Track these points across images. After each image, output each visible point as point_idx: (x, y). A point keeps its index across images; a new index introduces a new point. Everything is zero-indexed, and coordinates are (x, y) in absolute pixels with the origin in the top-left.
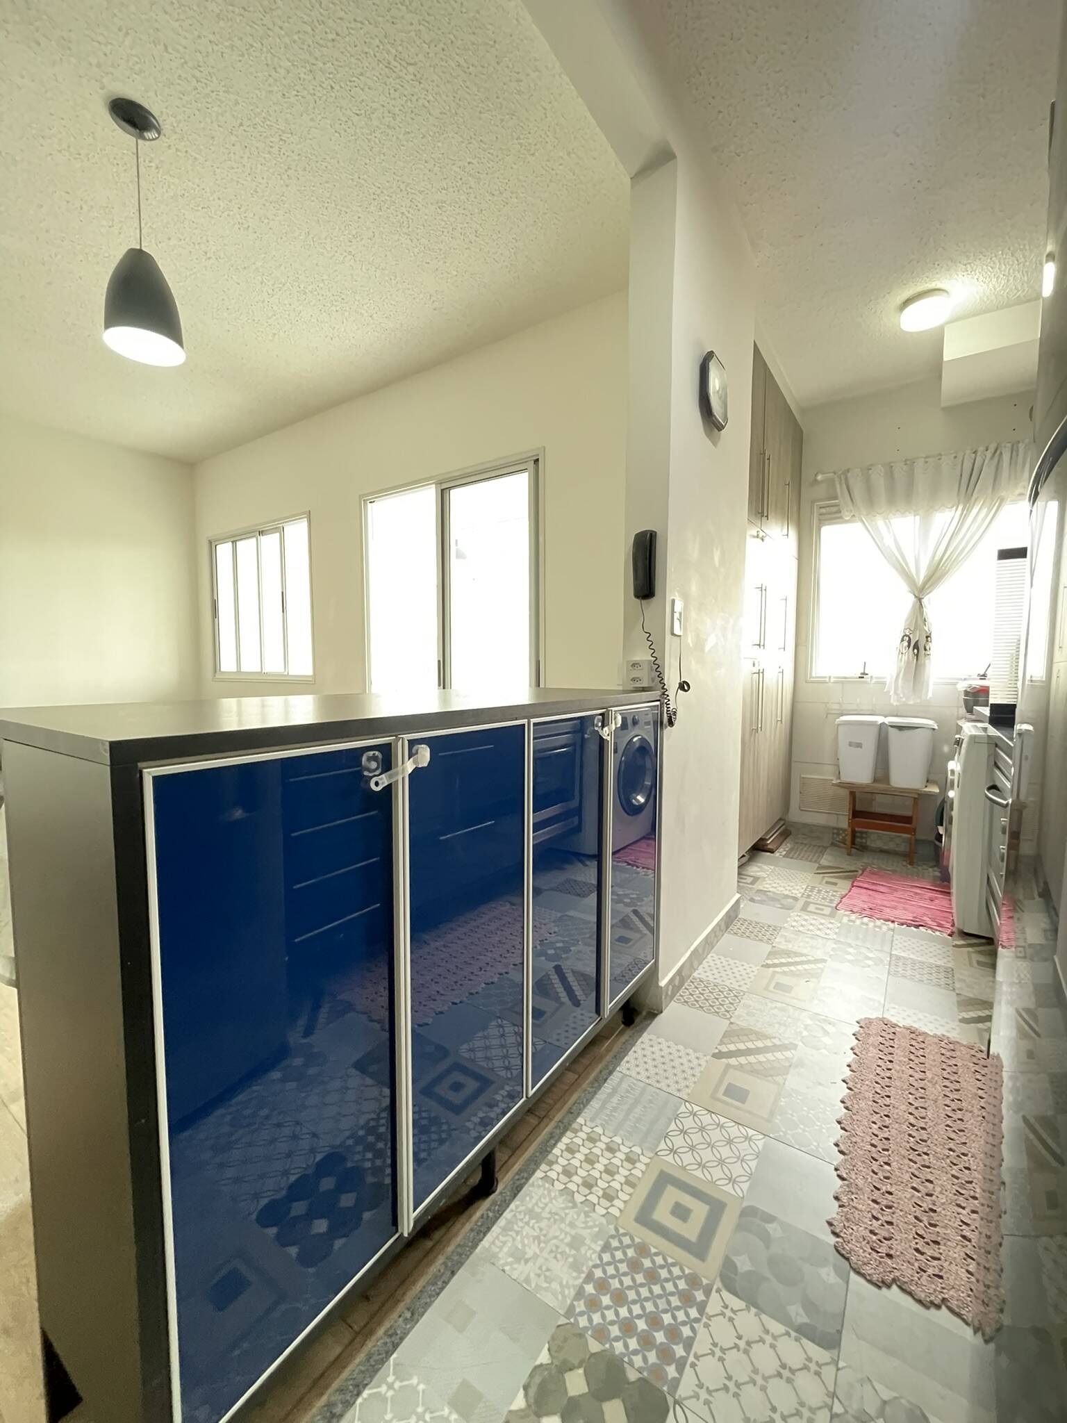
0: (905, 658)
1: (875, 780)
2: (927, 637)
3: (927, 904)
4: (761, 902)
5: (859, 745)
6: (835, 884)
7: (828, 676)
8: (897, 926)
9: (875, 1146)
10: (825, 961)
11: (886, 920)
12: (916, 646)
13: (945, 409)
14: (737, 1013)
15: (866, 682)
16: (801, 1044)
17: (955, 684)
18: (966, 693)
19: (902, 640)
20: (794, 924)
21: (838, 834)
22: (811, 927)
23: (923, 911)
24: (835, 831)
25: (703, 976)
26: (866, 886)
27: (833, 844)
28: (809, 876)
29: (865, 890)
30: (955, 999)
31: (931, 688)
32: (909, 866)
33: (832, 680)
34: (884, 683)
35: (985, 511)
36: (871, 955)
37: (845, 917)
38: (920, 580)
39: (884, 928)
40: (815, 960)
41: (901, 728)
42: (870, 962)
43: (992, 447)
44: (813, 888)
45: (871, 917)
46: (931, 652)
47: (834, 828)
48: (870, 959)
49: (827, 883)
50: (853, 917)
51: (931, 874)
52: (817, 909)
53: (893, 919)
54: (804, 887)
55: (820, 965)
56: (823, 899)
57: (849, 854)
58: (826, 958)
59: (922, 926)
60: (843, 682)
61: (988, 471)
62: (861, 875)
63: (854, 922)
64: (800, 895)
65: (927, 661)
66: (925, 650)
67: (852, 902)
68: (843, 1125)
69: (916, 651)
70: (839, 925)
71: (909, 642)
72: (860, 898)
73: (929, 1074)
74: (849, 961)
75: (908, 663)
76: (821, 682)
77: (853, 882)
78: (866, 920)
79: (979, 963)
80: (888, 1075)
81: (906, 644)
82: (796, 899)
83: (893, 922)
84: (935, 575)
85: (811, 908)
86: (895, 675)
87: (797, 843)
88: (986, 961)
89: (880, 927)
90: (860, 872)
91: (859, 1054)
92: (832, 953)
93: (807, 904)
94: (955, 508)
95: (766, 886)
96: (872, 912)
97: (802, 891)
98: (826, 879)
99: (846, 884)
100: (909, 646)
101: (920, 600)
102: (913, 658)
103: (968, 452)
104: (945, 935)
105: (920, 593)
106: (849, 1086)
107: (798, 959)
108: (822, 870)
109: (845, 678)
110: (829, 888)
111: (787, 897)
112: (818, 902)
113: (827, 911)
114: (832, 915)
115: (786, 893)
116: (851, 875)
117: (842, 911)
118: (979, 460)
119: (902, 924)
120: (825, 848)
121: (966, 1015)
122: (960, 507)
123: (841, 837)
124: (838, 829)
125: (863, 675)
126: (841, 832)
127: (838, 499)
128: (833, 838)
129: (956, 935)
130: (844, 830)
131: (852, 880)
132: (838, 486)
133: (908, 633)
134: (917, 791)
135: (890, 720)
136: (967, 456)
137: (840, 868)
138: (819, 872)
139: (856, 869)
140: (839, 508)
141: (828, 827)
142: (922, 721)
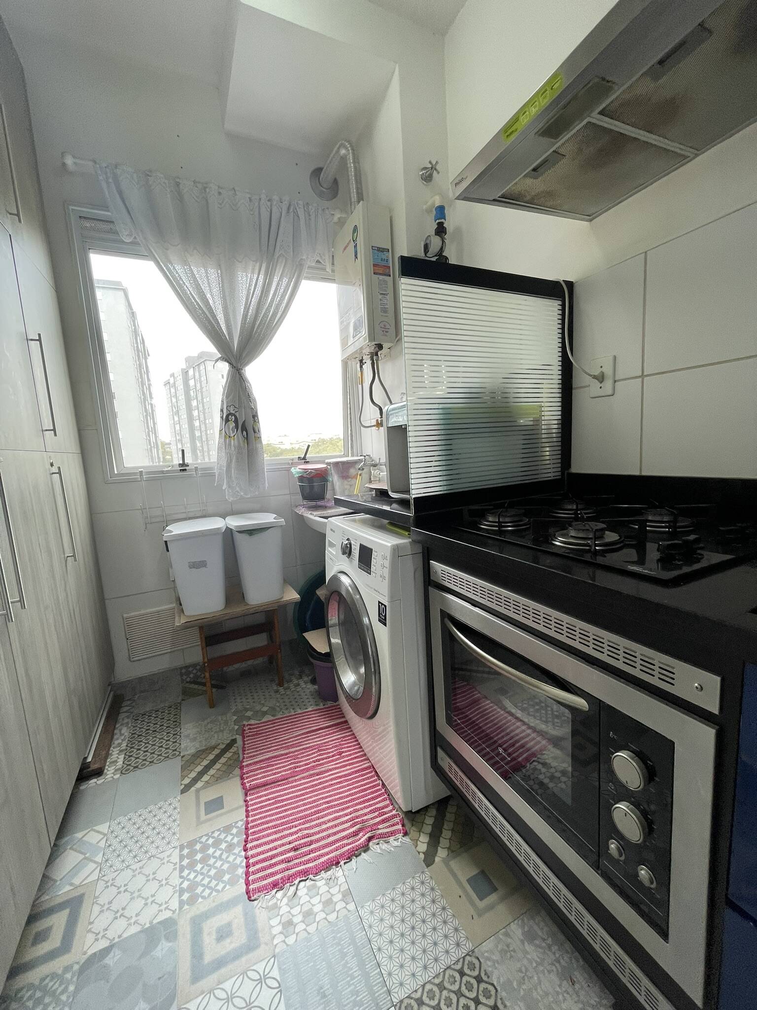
0: (234, 443)
1: (228, 604)
2: (253, 417)
5: (202, 564)
8: (346, 870)
11: (326, 867)
12: (244, 428)
13: (229, 136)
15: (190, 476)
18: (301, 479)
19: (227, 420)
24: (184, 671)
26: (261, 776)
27: (185, 692)
31: (267, 475)
32: (280, 689)
33: (145, 475)
34: (213, 475)
37: (276, 920)
38: (235, 346)
39: (335, 891)
41: (251, 532)
43: (286, 199)
45: (305, 876)
46: (261, 434)
47: (181, 668)
50: (283, 905)
52: (220, 933)
53: (332, 852)
54: (177, 856)
56: (220, 876)
57: (212, 705)
59: (370, 839)
60: (159, 477)
62: (244, 748)
63: (291, 921)
64: (175, 901)
65: (258, 445)
66: (255, 432)
69: (245, 433)
70: (277, 970)
71: (236, 421)
75: (239, 448)
76: (131, 479)
77: (242, 779)
79: (475, 886)
81: (232, 425)
82: (171, 930)
83: (337, 862)
84: (250, 343)
86: (224, 462)
87: (137, 717)
89: (332, 901)
90: (239, 738)
93: (197, 932)
97: (177, 876)
98: (204, 799)
99: (234, 797)
100: (237, 427)
101: (238, 371)
102: (244, 441)
103: (263, 198)
104: (401, 838)
105: (236, 362)
108: (190, 772)
109: (162, 472)
111: (151, 938)
112: (215, 896)
113: (239, 923)
114: (252, 936)
115: (148, 917)
118: (275, 210)
119: (350, 858)
120: (178, 706)
123: (192, 676)
124: (186, 667)
125: (183, 466)
126: (191, 669)
127: (108, 211)
128: (183, 681)
129: (408, 825)
130: (194, 666)
131: (237, 771)
132: (104, 185)
133: (232, 412)
134: (277, 602)
135: (234, 522)
136: (262, 201)
137: (214, 748)
138: (187, 781)
139: (232, 736)
140: (111, 226)
141: (173, 670)
142: (269, 518)
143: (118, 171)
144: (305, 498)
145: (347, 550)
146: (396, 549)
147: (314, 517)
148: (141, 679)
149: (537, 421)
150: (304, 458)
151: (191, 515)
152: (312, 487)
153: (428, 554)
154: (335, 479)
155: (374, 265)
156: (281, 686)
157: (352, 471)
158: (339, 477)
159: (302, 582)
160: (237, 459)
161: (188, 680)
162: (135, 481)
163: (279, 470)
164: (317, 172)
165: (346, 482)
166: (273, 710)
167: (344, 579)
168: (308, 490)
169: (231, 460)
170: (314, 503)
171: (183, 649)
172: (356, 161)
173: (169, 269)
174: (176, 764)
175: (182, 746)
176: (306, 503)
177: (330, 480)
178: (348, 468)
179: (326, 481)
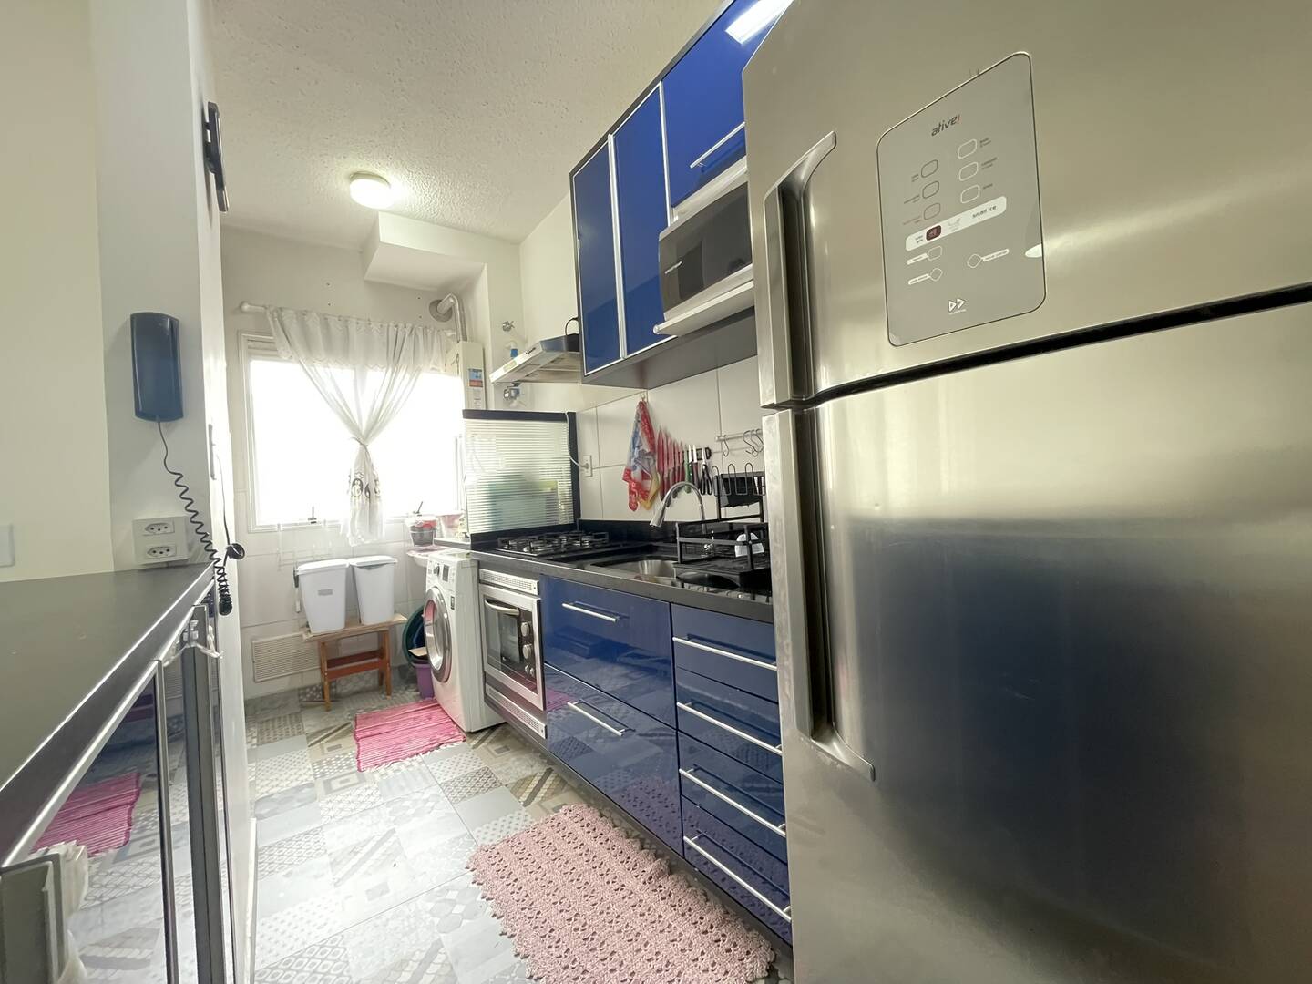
0: (359, 501)
1: (347, 624)
2: (376, 481)
3: (428, 724)
4: (273, 813)
5: (330, 592)
6: (339, 746)
7: (276, 523)
8: (423, 756)
9: (566, 967)
10: (393, 831)
11: (411, 756)
12: (367, 490)
13: (367, 282)
14: (353, 966)
15: (320, 527)
16: (442, 935)
17: (403, 522)
18: (413, 528)
19: (354, 484)
20: (332, 813)
21: (305, 694)
22: (352, 806)
23: (430, 731)
24: (301, 692)
25: (272, 960)
26: (369, 733)
27: (303, 707)
28: (306, 751)
29: (370, 739)
30: (507, 790)
31: (385, 526)
32: (388, 697)
33: (282, 528)
34: (338, 527)
35: (408, 376)
36: (426, 797)
37: (376, 775)
38: (364, 429)
39: (415, 763)
40: (385, 836)
41: (369, 567)
42: (430, 804)
43: (409, 325)
44: (320, 763)
45: (397, 760)
46: (380, 494)
47: (299, 689)
48: (427, 800)
49: (330, 749)
50: (382, 770)
51: (411, 696)
52: (342, 782)
53: (415, 751)
54: (310, 766)
55: (392, 839)
56: (340, 768)
57: (328, 710)
58: (391, 828)
59: (441, 745)
60: (294, 529)
61: (408, 345)
62: (356, 725)
63: (386, 774)
64: (312, 778)
65: (378, 503)
66: (376, 492)
67: (370, 755)
68: (535, 977)
69: (367, 493)
70: (376, 785)
71: (361, 485)
72: (373, 748)
73: (544, 867)
74: (413, 815)
75: (363, 508)
76: (268, 531)
77: (355, 736)
78: (395, 766)
79: (499, 751)
80: (524, 894)
81: (358, 487)
82: (311, 785)
83: (418, 754)
84: (376, 425)
85: (336, 785)
86: (349, 516)
87: (262, 723)
88: (500, 746)
89: (412, 766)
90: (353, 723)
91: (492, 897)
92: (393, 818)
93: (327, 783)
94: (384, 370)
95: (264, 790)
96: (395, 755)
97: (311, 772)
98: (326, 746)
99: (349, 744)
100: (361, 489)
101: (365, 446)
102: (366, 500)
104: (461, 742)
105: (363, 439)
106: (509, 934)
107: (366, 850)
108: (314, 738)
109: (296, 524)
110: (337, 753)
111: (298, 789)
112: (338, 774)
113: (354, 778)
114: (362, 780)
115: (295, 784)
116: (346, 730)
117: (368, 771)
118: (400, 333)
119: (426, 752)
120: (297, 714)
121: (523, 799)
122: (390, 370)
123: (308, 696)
124: (305, 688)
125: (313, 520)
126: (308, 690)
127: (271, 336)
128: (300, 700)
129: (467, 738)
130: (311, 687)
131: (352, 734)
132: (271, 323)
133: (359, 477)
134: (389, 623)
135: (354, 562)
136: (390, 328)
138: (312, 742)
139: (347, 721)
140: (272, 345)
141: (293, 690)
142: (384, 558)
143: (283, 314)
144: (415, 543)
145: (437, 571)
146: (460, 564)
147: (421, 556)
148: (263, 698)
149: (554, 490)
150: (418, 512)
151: (318, 558)
152: (422, 535)
153: (479, 565)
154: (442, 528)
155: (471, 381)
157: (457, 522)
158: (446, 526)
159: (412, 612)
160: (360, 514)
161: (305, 699)
162: (275, 531)
163: (395, 522)
164: (436, 303)
165: (450, 530)
166: (381, 707)
167: (436, 592)
168: (418, 537)
169: (355, 515)
170: (424, 548)
171: (302, 673)
172: (462, 308)
173: (312, 372)
175: (305, 729)
176: (417, 547)
177: (438, 528)
178: (453, 519)
179: (434, 529)
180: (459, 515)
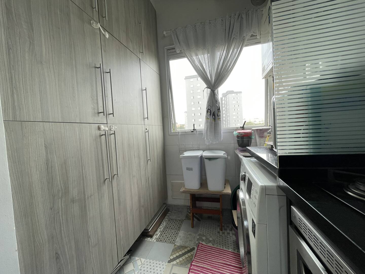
0: (209, 121)
2: (218, 110)
5: (191, 169)
12: (214, 115)
15: (194, 134)
17: (233, 132)
18: (238, 137)
19: (207, 112)
31: (222, 135)
33: (180, 134)
34: (202, 134)
38: (213, 81)
41: (210, 159)
43: (238, 13)
46: (221, 117)
47: (187, 206)
57: (192, 226)
60: (185, 134)
62: (195, 256)
65: (219, 122)
66: (218, 116)
69: (214, 117)
75: (211, 123)
77: (190, 270)
81: (209, 113)
86: (206, 129)
87: (170, 219)
90: (196, 249)
94: (224, 45)
100: (210, 114)
101: (213, 92)
102: (213, 120)
103: (227, 16)
109: (186, 132)
116: (190, 256)
118: (232, 20)
120: (182, 221)
122: (226, 46)
124: (189, 206)
125: (194, 130)
128: (187, 211)
132: (173, 38)
133: (210, 108)
134: (220, 192)
136: (227, 19)
137: (186, 247)
138: (172, 258)
139: (194, 246)
141: (185, 206)
142: (221, 154)
143: (177, 30)
144: (239, 146)
146: (264, 189)
147: (241, 155)
148: (175, 206)
150: (243, 127)
151: (194, 149)
152: (243, 141)
154: (256, 138)
156: (221, 231)
157: (265, 134)
158: (258, 136)
160: (210, 127)
161: (189, 211)
162: (177, 135)
163: (229, 132)
165: (262, 139)
166: (213, 242)
168: (241, 142)
169: (208, 128)
170: (243, 148)
174: (172, 247)
175: (177, 240)
176: (240, 148)
177: (253, 137)
178: (264, 132)
179: (251, 138)
180: (268, 129)
